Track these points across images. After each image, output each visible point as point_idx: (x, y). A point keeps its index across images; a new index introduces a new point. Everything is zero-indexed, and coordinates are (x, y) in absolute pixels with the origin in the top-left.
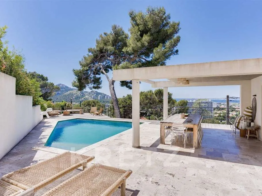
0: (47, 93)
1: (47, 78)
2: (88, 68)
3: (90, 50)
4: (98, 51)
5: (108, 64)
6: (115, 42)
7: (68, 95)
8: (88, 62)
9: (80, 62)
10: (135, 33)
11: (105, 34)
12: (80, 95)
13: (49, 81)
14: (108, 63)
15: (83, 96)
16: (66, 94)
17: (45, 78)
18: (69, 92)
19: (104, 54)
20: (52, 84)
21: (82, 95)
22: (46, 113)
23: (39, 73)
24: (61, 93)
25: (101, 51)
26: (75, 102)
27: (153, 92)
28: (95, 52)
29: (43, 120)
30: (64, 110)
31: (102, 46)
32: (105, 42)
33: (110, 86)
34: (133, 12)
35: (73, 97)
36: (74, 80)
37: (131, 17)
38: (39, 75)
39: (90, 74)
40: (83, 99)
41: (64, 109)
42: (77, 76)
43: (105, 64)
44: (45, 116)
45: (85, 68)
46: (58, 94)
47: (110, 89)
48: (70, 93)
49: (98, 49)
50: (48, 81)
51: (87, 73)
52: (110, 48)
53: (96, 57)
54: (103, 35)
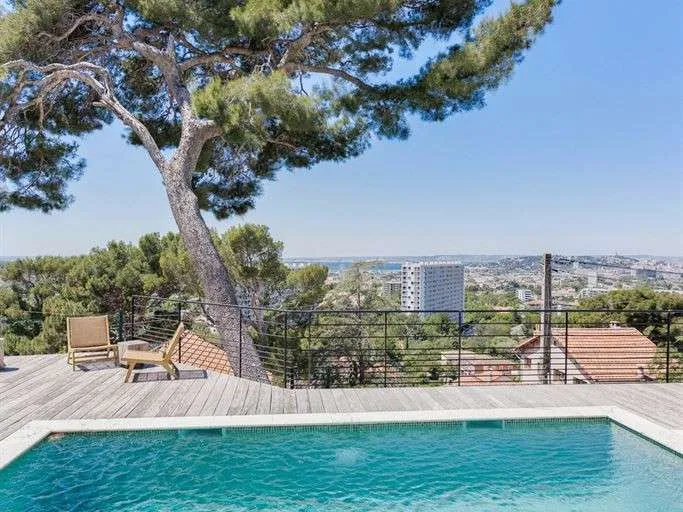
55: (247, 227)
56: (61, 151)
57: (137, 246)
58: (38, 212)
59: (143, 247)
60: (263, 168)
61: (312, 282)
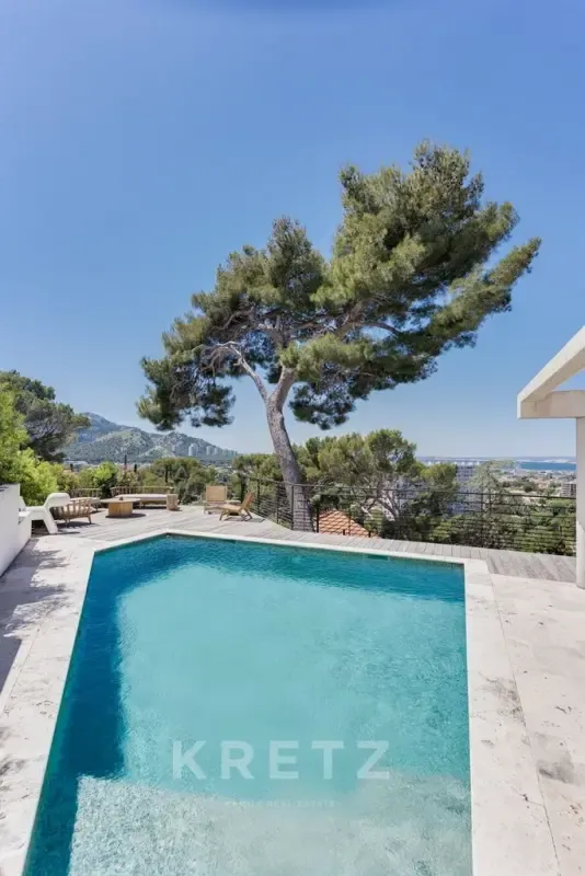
0: (50, 435)
1: (51, 391)
2: (192, 357)
3: (198, 301)
4: (224, 302)
5: (254, 348)
6: (281, 274)
7: (109, 443)
8: (192, 337)
9: (165, 337)
10: (370, 234)
11: (247, 251)
13: (60, 400)
14: (255, 343)
15: (147, 445)
17: (47, 393)
19: (246, 313)
20: (67, 410)
22: (42, 511)
23: (27, 377)
24: (89, 437)
25: (235, 303)
27: (363, 439)
28: (216, 305)
29: (29, 540)
30: (111, 497)
31: (238, 286)
32: (249, 274)
33: (270, 415)
34: (353, 170)
35: (122, 448)
36: (142, 397)
37: (345, 185)
38: (29, 381)
39: (197, 377)
40: (147, 454)
41: (109, 491)
42: (156, 382)
43: (246, 346)
44: (39, 527)
45: (185, 357)
46: (81, 439)
47: (271, 425)
48: (114, 437)
49: (227, 295)
50: (55, 401)
51: (188, 373)
52: (267, 291)
53: (217, 321)
54: (243, 255)
55: (382, 432)
56: (226, 391)
57: (304, 446)
58: (216, 427)
59: (308, 447)
60: (359, 391)
61: (442, 477)
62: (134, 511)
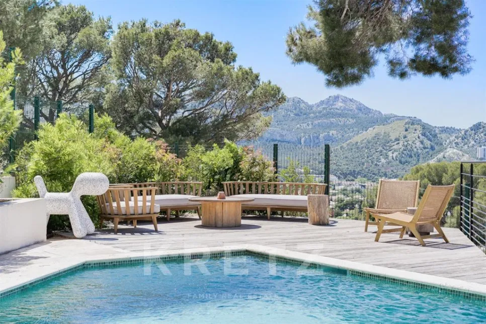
7: (369, 145)
12: (422, 142)
15: (432, 148)
16: (358, 138)
18: (371, 133)
21: (428, 143)
24: (340, 137)
26: (396, 177)
35: (390, 154)
48: (377, 135)
62: (244, 222)
